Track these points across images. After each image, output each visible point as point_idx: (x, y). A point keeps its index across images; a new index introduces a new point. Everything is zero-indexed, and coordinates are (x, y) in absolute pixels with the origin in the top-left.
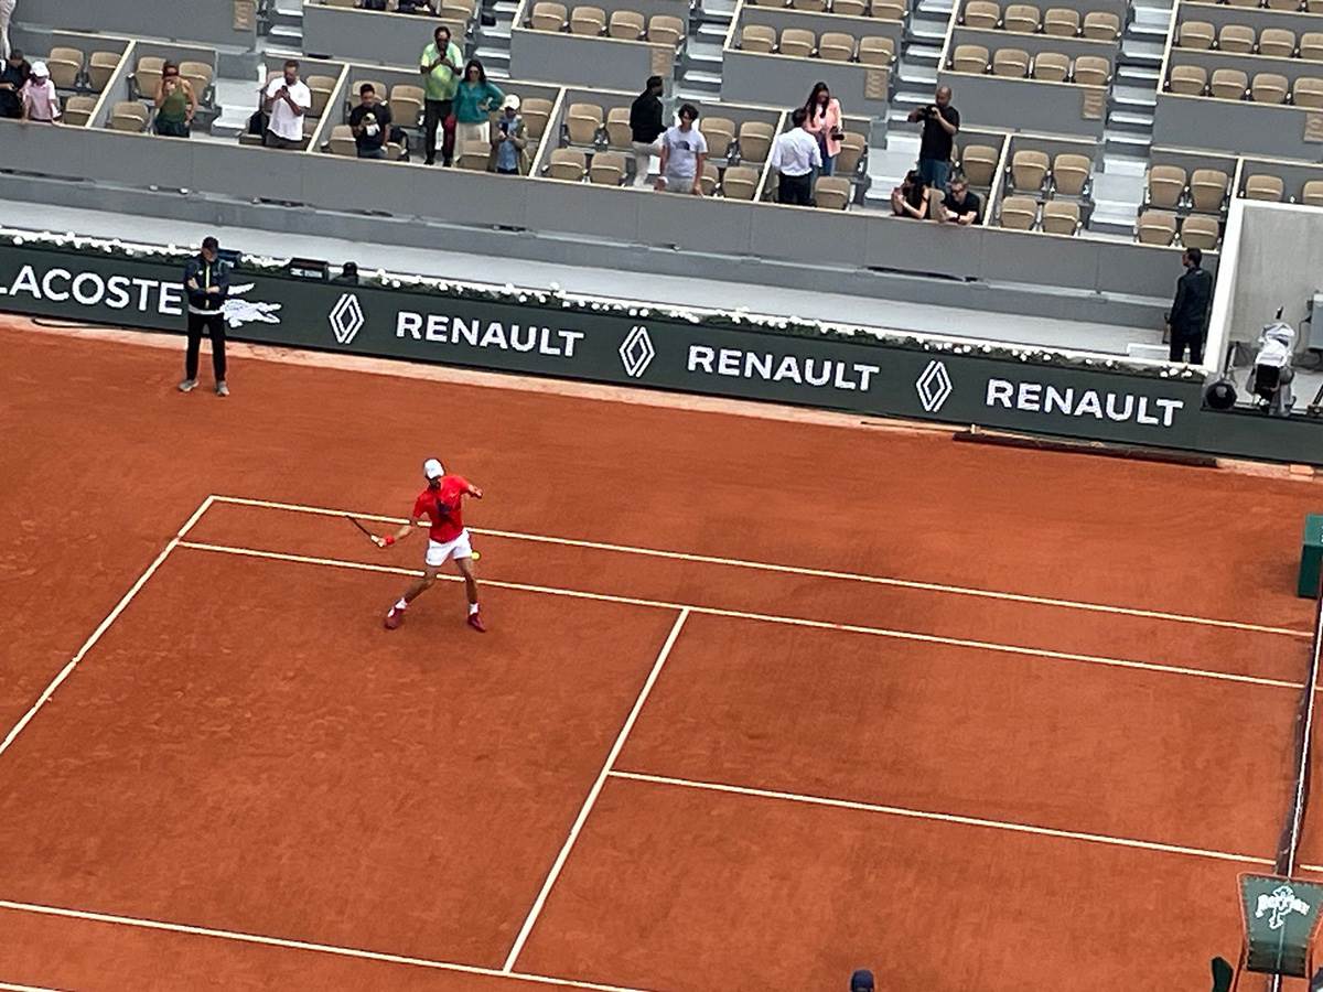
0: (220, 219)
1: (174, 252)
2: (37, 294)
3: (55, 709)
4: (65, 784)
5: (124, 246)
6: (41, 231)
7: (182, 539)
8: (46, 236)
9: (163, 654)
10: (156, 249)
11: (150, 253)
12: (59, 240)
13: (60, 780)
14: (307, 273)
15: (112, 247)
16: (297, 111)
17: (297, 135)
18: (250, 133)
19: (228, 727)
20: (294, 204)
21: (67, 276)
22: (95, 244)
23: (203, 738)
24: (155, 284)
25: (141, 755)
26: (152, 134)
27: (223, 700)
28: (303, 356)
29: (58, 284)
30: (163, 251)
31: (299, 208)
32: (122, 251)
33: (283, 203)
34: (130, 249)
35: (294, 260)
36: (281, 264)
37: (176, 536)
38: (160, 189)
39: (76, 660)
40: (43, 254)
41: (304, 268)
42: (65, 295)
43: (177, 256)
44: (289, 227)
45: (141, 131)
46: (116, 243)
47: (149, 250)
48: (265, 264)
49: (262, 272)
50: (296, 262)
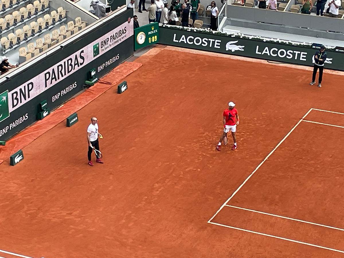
0: (317, 36)
1: (305, 44)
2: (269, 54)
3: (268, 162)
4: (270, 181)
5: (292, 42)
6: (271, 38)
7: (304, 119)
8: (272, 40)
9: (297, 149)
10: (300, 43)
11: (299, 44)
12: (275, 41)
13: (269, 180)
14: (340, 51)
15: (289, 42)
16: (337, 7)
17: (337, 13)
18: (327, 13)
19: (313, 169)
20: (337, 32)
21: (277, 50)
22: (284, 42)
23: (306, 171)
24: (299, 52)
25: (290, 175)
26: (301, 13)
27: (312, 162)
28: (338, 72)
29: (274, 52)
30: (302, 44)
31: (339, 33)
32: (291, 44)
33: (334, 32)
34: (293, 43)
35: (337, 47)
36: (333, 48)
37: (302, 118)
38: (302, 28)
39: (275, 149)
40: (271, 44)
41: (339, 49)
42: (276, 55)
43: (305, 45)
44: (336, 38)
45: (298, 12)
46: (290, 42)
47: (298, 44)
48: (329, 48)
49: (328, 50)
50: (337, 48)
